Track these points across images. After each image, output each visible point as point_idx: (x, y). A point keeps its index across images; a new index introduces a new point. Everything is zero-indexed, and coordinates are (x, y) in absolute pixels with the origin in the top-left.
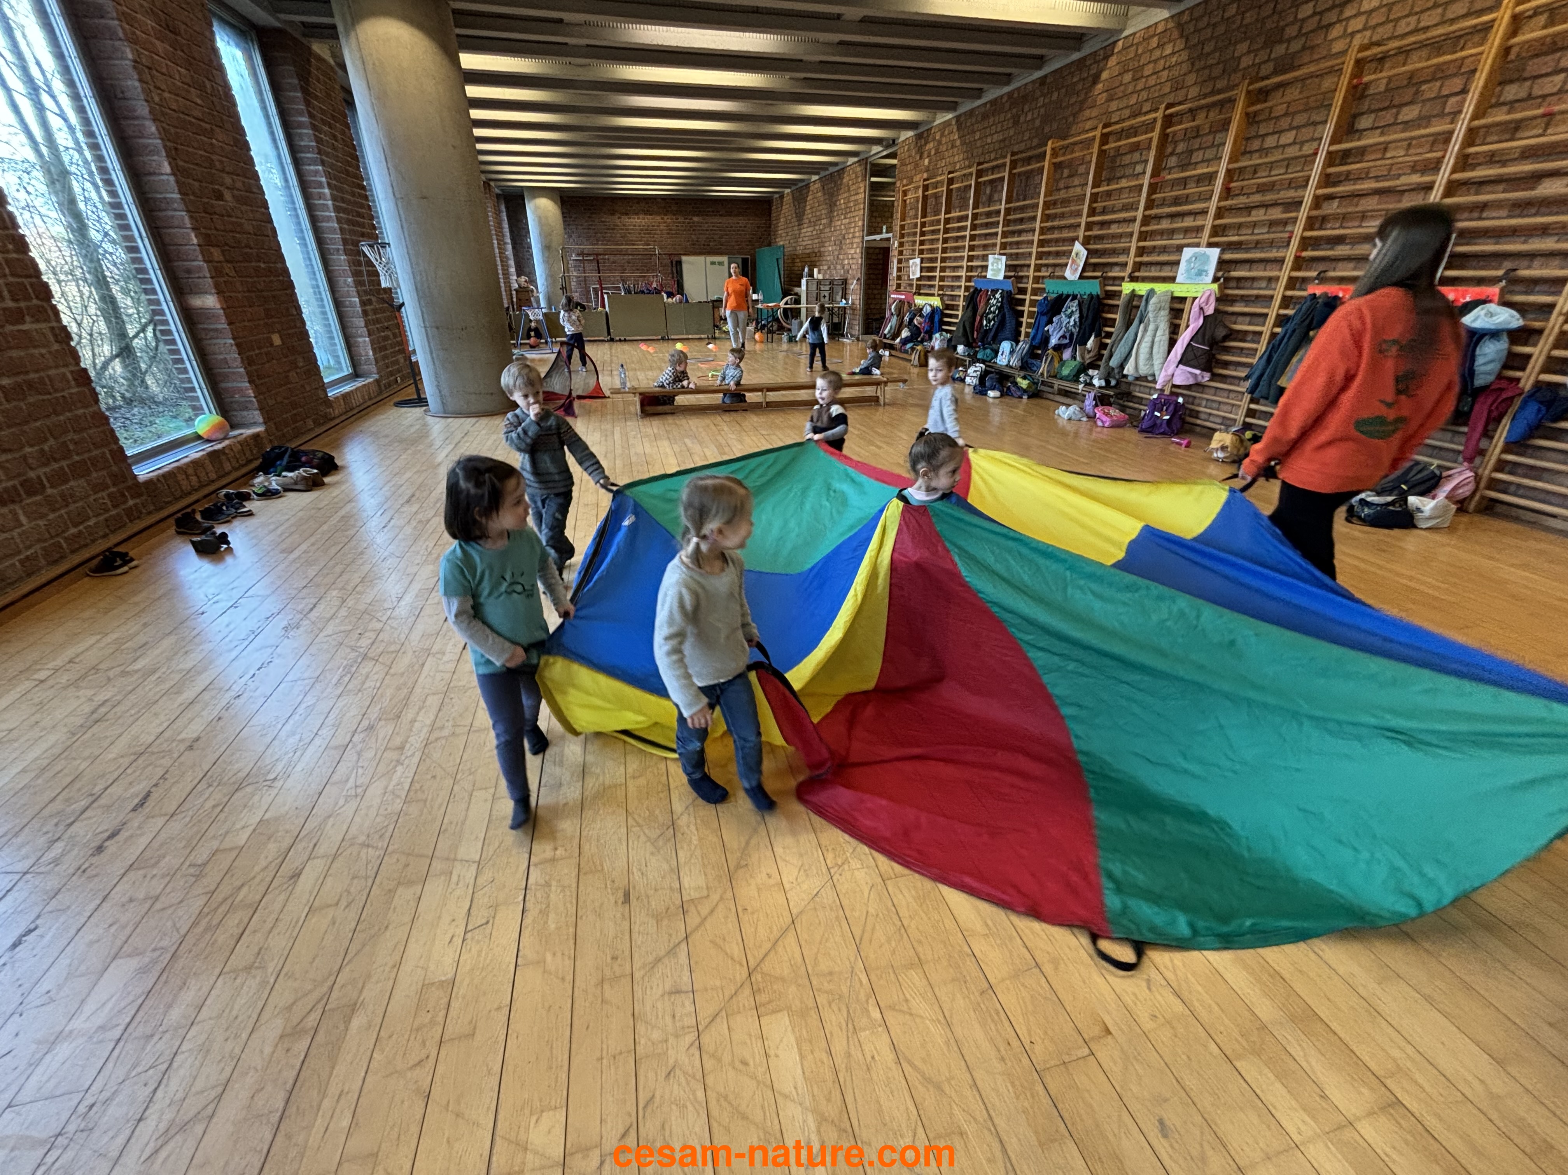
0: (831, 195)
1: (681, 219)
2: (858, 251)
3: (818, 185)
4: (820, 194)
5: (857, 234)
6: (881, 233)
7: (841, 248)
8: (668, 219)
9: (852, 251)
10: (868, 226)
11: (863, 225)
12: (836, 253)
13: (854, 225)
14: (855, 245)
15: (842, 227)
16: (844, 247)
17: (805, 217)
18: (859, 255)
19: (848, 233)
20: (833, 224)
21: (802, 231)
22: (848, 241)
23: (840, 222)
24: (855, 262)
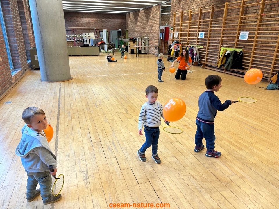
0: (148, 14)
1: (99, 19)
2: (157, 30)
3: (143, 11)
4: (143, 14)
5: (157, 25)
6: (166, 25)
8: (95, 19)
9: (156, 30)
10: (161, 23)
11: (159, 23)
12: (149, 30)
13: (156, 23)
14: (156, 29)
15: (152, 23)
16: (152, 29)
17: (138, 20)
18: (158, 31)
19: (154, 25)
20: (149, 22)
21: (137, 24)
22: (154, 27)
23: (151, 22)
24: (156, 33)
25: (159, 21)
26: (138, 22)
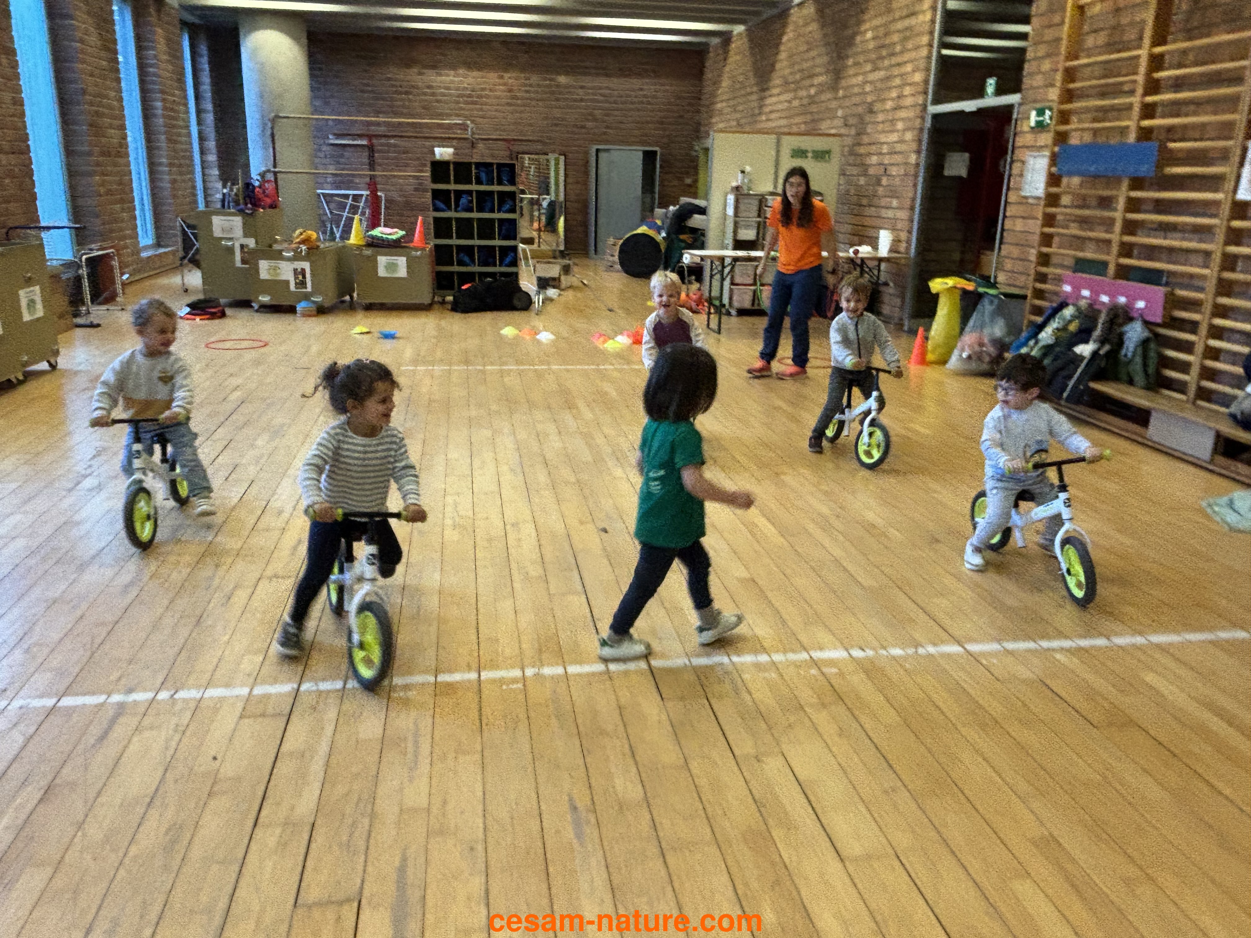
0: (841, 27)
2: (909, 136)
4: (812, 27)
5: (909, 101)
6: (982, 95)
7: (861, 132)
8: (511, 78)
9: (894, 137)
10: (940, 82)
14: (900, 125)
15: (868, 88)
19: (884, 100)
20: (843, 83)
21: (769, 101)
22: (880, 117)
24: (898, 159)
25: (928, 70)
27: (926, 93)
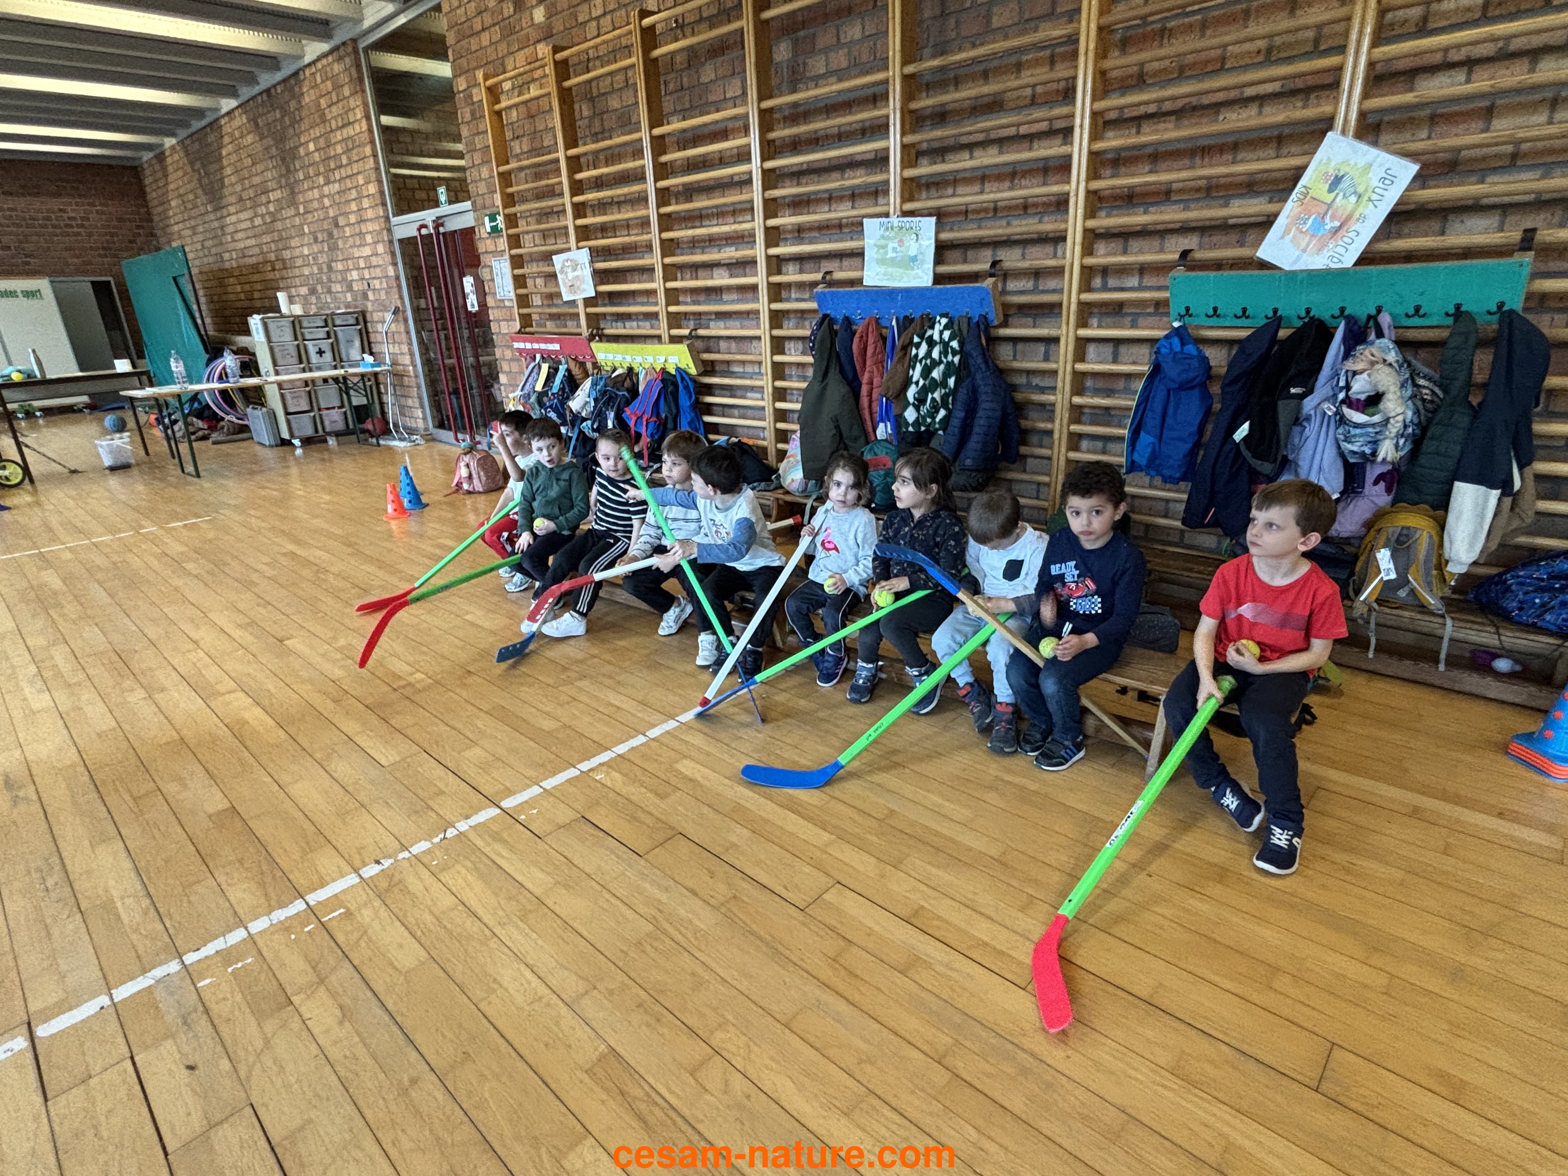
0: (280, 139)
2: (380, 249)
3: (240, 120)
4: (250, 139)
5: (370, 214)
6: (436, 204)
7: (333, 248)
9: (367, 251)
10: (395, 192)
11: (382, 193)
12: (323, 259)
13: (354, 194)
14: (369, 239)
15: (327, 202)
16: (340, 244)
17: (226, 192)
18: (388, 258)
19: (346, 214)
20: (301, 198)
21: (228, 220)
22: (348, 231)
23: (316, 193)
24: (378, 272)
25: (380, 181)
26: (232, 209)
27: (384, 204)
